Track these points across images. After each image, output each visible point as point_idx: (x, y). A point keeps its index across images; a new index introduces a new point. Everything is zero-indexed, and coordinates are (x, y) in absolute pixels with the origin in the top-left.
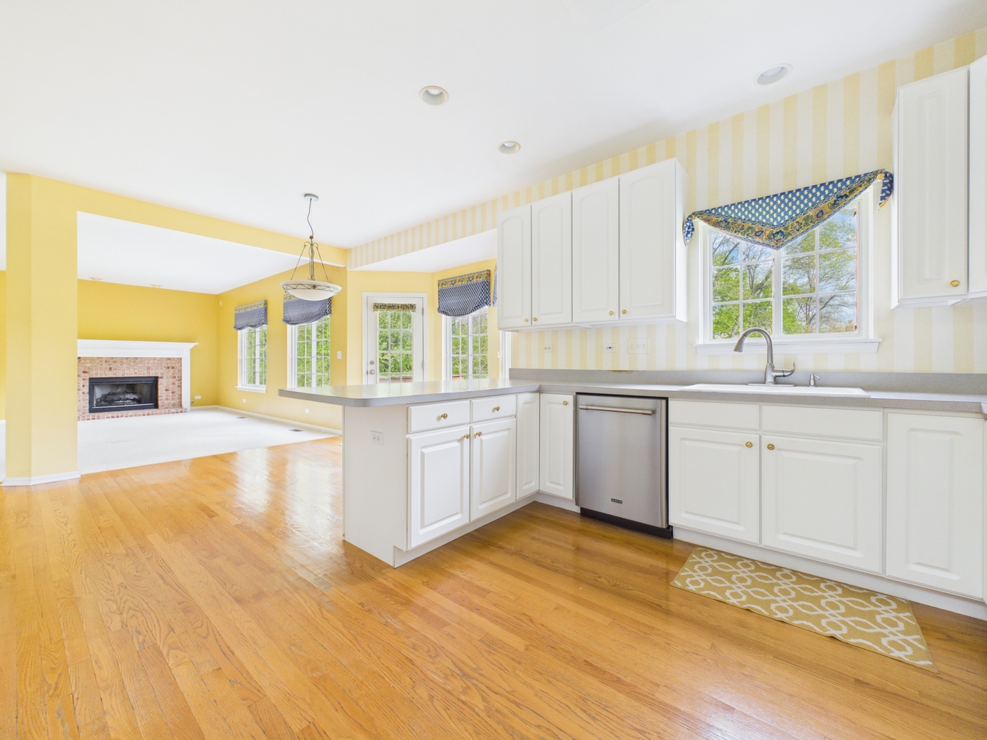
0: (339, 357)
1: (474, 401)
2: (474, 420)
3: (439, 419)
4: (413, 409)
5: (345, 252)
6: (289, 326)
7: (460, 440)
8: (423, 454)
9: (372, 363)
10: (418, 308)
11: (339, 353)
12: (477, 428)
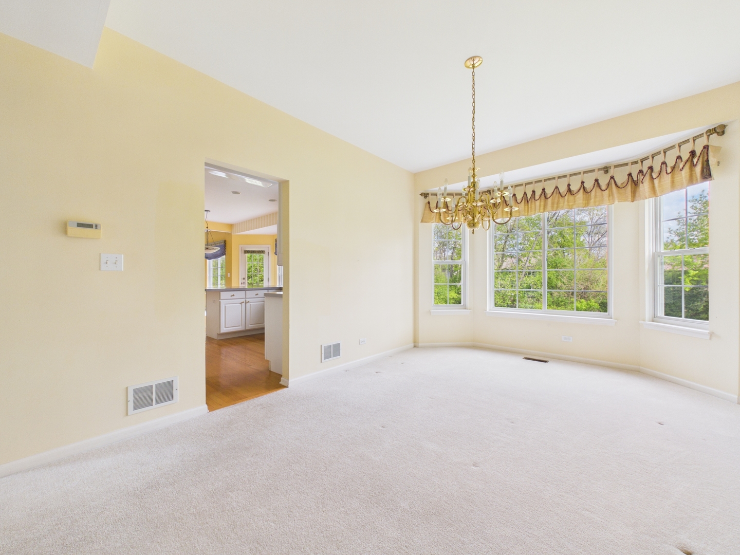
0: (229, 276)
1: (247, 292)
2: (247, 297)
3: (232, 296)
4: (222, 293)
5: (231, 226)
6: (208, 260)
7: (241, 303)
8: (225, 306)
9: (244, 279)
10: (266, 252)
11: (229, 274)
12: (247, 300)
